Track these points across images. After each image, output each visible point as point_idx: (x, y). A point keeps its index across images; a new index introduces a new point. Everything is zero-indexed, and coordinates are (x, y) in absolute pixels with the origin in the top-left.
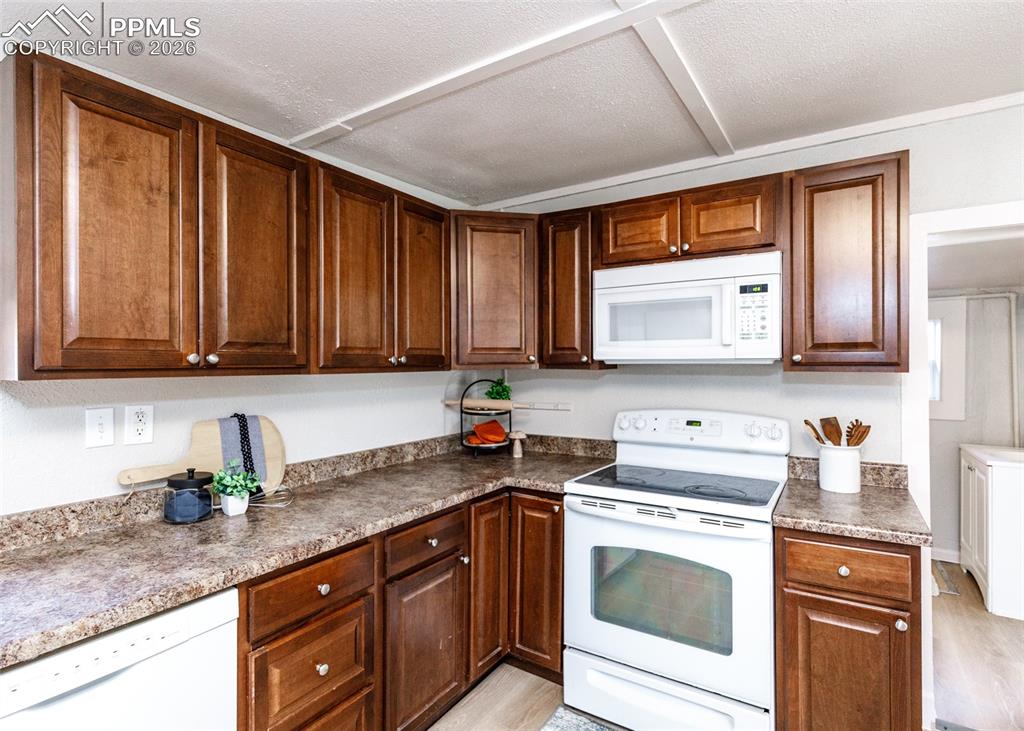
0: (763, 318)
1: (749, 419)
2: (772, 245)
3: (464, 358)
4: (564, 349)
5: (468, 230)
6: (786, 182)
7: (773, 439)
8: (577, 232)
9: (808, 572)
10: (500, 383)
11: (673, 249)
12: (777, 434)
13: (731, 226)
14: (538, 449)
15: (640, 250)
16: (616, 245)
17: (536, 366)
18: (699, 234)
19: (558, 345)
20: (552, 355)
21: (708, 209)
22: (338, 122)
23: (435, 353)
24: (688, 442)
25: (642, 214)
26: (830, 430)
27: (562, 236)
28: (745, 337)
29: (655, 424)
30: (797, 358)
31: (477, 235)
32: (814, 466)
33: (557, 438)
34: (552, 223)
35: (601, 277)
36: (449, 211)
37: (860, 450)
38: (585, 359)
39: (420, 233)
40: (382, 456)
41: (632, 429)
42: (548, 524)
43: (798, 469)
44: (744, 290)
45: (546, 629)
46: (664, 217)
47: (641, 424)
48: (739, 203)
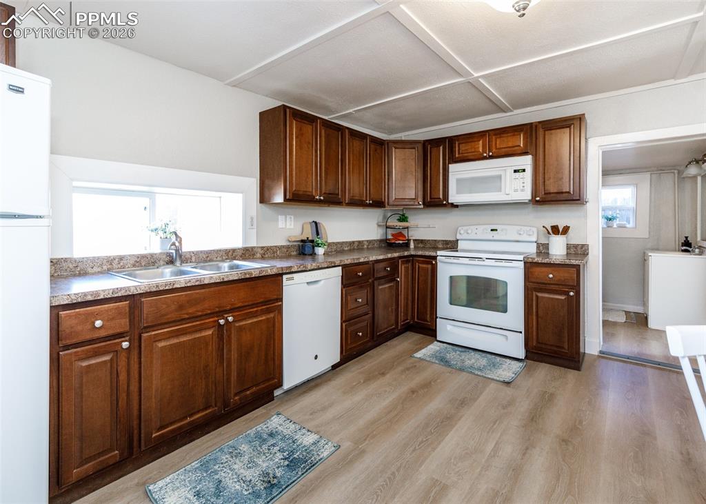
0: (523, 183)
1: (518, 228)
2: (528, 152)
3: (391, 202)
4: (435, 198)
5: (394, 149)
6: (534, 126)
7: (529, 235)
8: (441, 148)
9: (537, 278)
10: (403, 215)
11: (485, 155)
12: (531, 233)
13: (510, 145)
14: (420, 245)
15: (470, 155)
16: (459, 153)
17: (422, 206)
18: (496, 149)
19: (432, 197)
20: (430, 202)
21: (500, 137)
22: (351, 111)
23: (380, 200)
24: (491, 238)
25: (471, 140)
26: (555, 230)
27: (434, 150)
28: (516, 191)
29: (476, 231)
30: (538, 199)
31: (397, 150)
32: (546, 246)
33: (429, 240)
34: (430, 144)
35: (453, 168)
36: (384, 141)
37: (567, 238)
38: (445, 202)
39: (376, 150)
40: (356, 244)
41: (466, 234)
42: (430, 269)
43: (541, 248)
44: (515, 171)
45: (428, 312)
46: (481, 142)
47: (469, 232)
48: (514, 135)
